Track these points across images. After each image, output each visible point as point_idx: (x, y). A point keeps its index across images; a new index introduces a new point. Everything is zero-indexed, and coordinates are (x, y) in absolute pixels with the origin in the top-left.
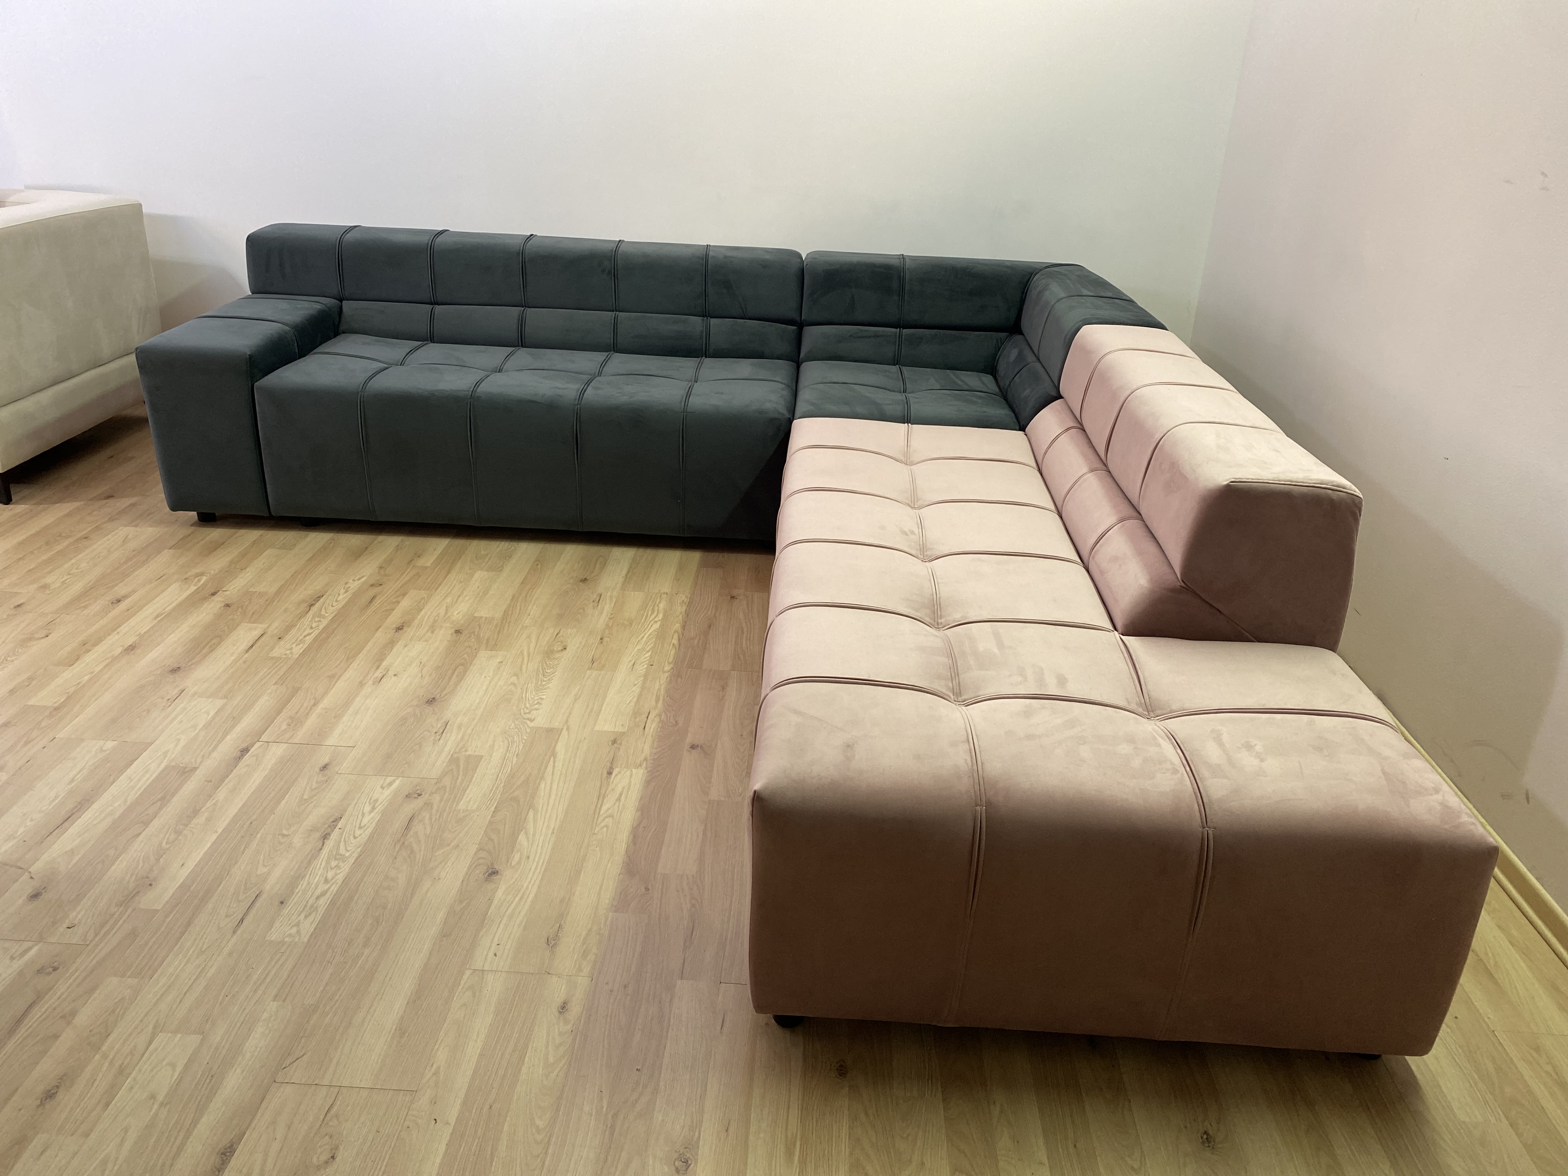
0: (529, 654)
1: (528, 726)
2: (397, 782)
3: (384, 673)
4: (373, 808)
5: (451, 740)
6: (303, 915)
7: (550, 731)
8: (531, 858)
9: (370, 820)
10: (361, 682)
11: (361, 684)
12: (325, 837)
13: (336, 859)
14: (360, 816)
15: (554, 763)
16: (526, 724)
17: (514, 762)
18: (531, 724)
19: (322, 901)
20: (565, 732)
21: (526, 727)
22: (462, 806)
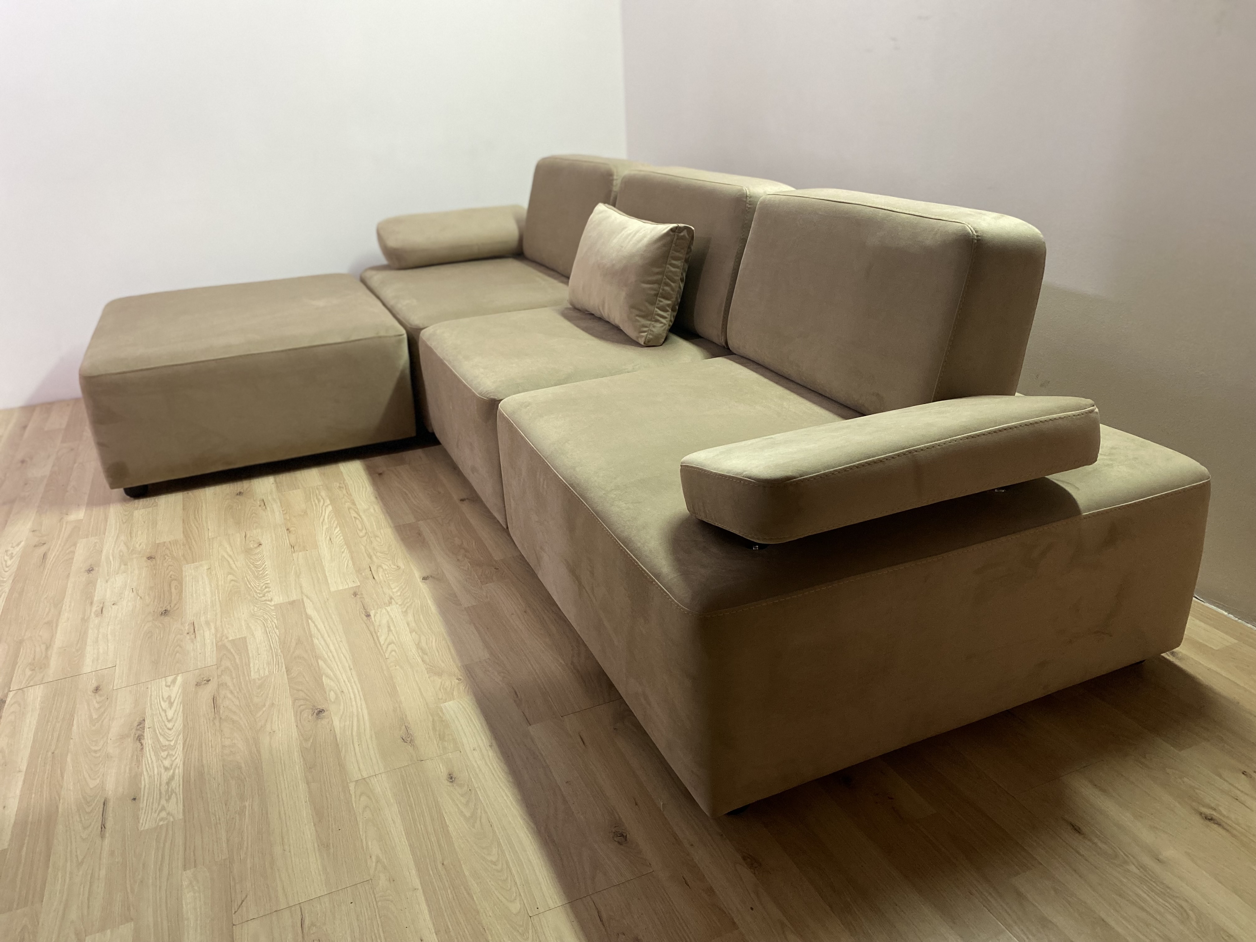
0: (230, 556)
1: (269, 605)
2: (180, 679)
3: (101, 605)
4: (171, 704)
5: (208, 635)
6: (163, 802)
7: (292, 603)
8: (346, 691)
9: (175, 713)
10: (83, 619)
11: (85, 620)
12: (140, 738)
13: (164, 751)
14: (163, 714)
15: (314, 622)
16: (267, 604)
17: (278, 633)
18: (273, 603)
19: (174, 784)
20: (305, 599)
21: (270, 607)
22: (254, 675)
